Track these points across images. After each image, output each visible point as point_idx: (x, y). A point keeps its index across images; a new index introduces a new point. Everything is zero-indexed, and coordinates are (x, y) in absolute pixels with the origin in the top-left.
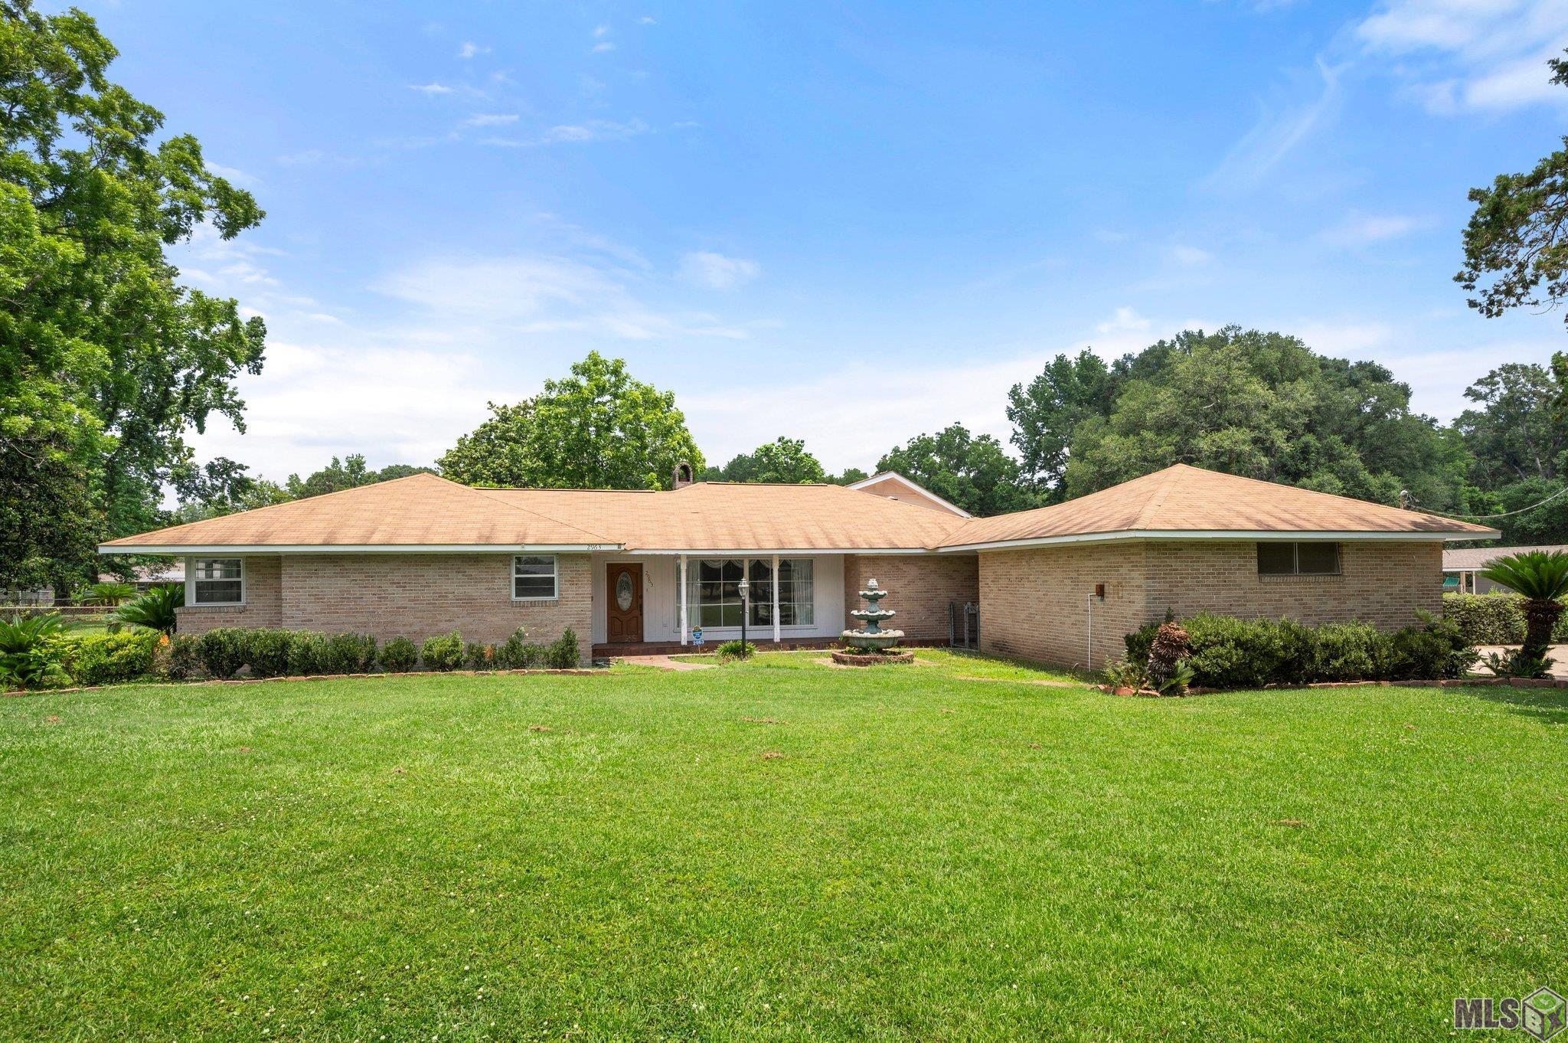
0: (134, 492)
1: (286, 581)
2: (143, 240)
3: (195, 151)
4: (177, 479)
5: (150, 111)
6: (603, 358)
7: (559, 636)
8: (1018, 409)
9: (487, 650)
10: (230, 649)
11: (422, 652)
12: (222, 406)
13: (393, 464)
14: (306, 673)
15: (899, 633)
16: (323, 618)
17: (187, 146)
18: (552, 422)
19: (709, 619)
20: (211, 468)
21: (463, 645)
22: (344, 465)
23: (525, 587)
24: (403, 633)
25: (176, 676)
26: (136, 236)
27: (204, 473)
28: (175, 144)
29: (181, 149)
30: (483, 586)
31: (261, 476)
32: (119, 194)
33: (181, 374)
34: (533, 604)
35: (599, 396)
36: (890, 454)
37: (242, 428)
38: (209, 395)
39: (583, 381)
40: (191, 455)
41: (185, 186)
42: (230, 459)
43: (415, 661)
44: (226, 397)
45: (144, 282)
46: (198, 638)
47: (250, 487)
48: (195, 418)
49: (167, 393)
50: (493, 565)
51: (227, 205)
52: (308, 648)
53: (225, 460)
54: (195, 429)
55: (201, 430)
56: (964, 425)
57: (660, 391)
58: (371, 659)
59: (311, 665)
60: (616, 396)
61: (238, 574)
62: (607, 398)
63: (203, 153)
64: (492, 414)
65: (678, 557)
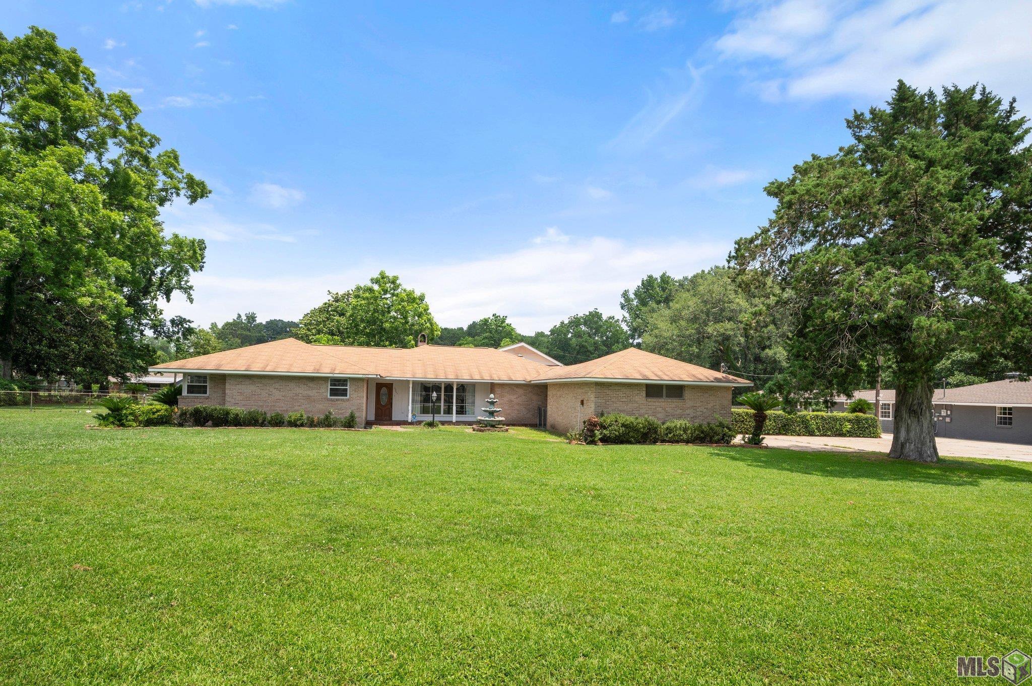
0: (130, 331)
1: (228, 386)
2: (149, 206)
3: (176, 158)
4: (154, 327)
5: (154, 137)
6: (387, 275)
7: (348, 415)
8: (626, 304)
9: (316, 419)
10: (204, 414)
11: (287, 418)
12: (181, 288)
13: (273, 319)
14: (236, 426)
15: (503, 419)
16: (243, 403)
17: (172, 155)
18: (359, 308)
19: (425, 411)
20: (173, 321)
21: (305, 417)
22: (244, 318)
23: (334, 392)
24: (278, 410)
25: (181, 425)
26: (145, 205)
27: (169, 324)
28: (167, 154)
29: (169, 157)
30: (315, 391)
31: (199, 326)
32: (139, 184)
33: (160, 269)
34: (337, 400)
35: (384, 294)
36: (558, 325)
37: (191, 301)
38: (174, 282)
39: (376, 287)
40: (161, 314)
41: (171, 177)
42: (184, 317)
43: (283, 423)
44: (183, 283)
45: (149, 230)
46: (191, 409)
47: (193, 333)
48: (166, 294)
49: (150, 280)
50: (320, 382)
51: (193, 188)
52: (237, 415)
53: (181, 318)
54: (165, 300)
55: (168, 300)
56: (600, 311)
57: (417, 294)
58: (264, 421)
59: (237, 422)
60: (393, 295)
61: (205, 382)
62: (388, 296)
63: (180, 159)
64: (330, 298)
65: (408, 381)
